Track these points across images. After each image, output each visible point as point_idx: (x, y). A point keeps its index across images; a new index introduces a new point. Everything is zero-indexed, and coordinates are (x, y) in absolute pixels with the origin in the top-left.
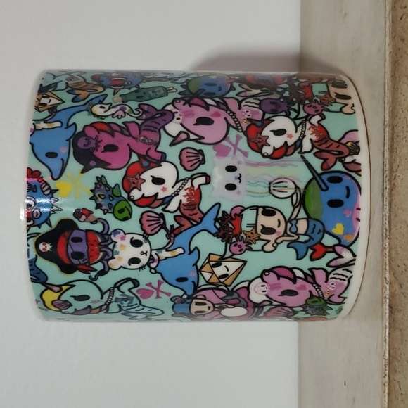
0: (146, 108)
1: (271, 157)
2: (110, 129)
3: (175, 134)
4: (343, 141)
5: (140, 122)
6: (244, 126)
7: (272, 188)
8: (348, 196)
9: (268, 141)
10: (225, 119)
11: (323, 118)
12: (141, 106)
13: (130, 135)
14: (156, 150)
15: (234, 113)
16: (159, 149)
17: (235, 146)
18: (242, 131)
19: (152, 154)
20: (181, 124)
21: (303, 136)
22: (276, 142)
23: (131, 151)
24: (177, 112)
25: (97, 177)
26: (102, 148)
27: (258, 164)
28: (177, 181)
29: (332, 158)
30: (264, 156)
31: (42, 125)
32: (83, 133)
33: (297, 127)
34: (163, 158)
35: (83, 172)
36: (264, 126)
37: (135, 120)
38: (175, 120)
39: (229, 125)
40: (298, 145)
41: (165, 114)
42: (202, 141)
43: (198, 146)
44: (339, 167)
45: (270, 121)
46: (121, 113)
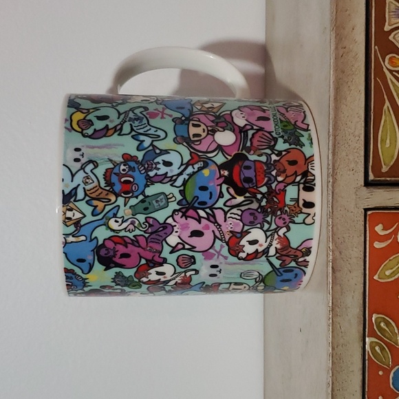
0: (151, 221)
1: (244, 259)
2: (123, 241)
3: (174, 245)
4: (300, 248)
5: (147, 235)
6: (227, 238)
7: (243, 275)
8: (295, 278)
9: (244, 249)
10: (213, 231)
11: (289, 229)
12: (148, 219)
13: (140, 246)
14: (159, 257)
15: (220, 226)
16: (162, 256)
17: (219, 253)
18: (225, 242)
19: (156, 259)
20: (179, 237)
21: (270, 245)
22: (250, 249)
23: (141, 257)
24: (175, 226)
25: (116, 273)
26: (119, 255)
27: (235, 264)
28: (175, 273)
29: (288, 259)
30: (239, 259)
31: (71, 239)
32: (103, 245)
33: (267, 238)
34: (165, 261)
35: (105, 270)
36: (242, 238)
37: (142, 233)
38: (174, 233)
39: (215, 237)
40: (266, 252)
41: (167, 227)
42: (194, 250)
43: (191, 253)
44: (293, 264)
45: (248, 232)
46: (131, 227)
